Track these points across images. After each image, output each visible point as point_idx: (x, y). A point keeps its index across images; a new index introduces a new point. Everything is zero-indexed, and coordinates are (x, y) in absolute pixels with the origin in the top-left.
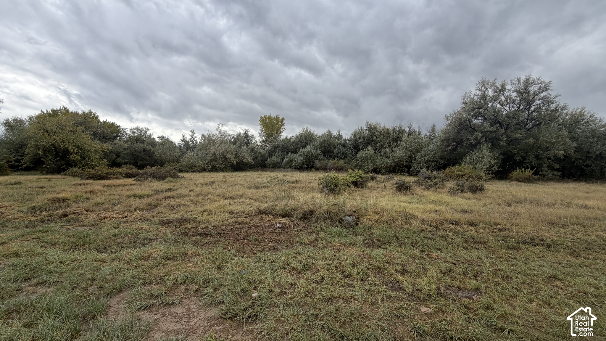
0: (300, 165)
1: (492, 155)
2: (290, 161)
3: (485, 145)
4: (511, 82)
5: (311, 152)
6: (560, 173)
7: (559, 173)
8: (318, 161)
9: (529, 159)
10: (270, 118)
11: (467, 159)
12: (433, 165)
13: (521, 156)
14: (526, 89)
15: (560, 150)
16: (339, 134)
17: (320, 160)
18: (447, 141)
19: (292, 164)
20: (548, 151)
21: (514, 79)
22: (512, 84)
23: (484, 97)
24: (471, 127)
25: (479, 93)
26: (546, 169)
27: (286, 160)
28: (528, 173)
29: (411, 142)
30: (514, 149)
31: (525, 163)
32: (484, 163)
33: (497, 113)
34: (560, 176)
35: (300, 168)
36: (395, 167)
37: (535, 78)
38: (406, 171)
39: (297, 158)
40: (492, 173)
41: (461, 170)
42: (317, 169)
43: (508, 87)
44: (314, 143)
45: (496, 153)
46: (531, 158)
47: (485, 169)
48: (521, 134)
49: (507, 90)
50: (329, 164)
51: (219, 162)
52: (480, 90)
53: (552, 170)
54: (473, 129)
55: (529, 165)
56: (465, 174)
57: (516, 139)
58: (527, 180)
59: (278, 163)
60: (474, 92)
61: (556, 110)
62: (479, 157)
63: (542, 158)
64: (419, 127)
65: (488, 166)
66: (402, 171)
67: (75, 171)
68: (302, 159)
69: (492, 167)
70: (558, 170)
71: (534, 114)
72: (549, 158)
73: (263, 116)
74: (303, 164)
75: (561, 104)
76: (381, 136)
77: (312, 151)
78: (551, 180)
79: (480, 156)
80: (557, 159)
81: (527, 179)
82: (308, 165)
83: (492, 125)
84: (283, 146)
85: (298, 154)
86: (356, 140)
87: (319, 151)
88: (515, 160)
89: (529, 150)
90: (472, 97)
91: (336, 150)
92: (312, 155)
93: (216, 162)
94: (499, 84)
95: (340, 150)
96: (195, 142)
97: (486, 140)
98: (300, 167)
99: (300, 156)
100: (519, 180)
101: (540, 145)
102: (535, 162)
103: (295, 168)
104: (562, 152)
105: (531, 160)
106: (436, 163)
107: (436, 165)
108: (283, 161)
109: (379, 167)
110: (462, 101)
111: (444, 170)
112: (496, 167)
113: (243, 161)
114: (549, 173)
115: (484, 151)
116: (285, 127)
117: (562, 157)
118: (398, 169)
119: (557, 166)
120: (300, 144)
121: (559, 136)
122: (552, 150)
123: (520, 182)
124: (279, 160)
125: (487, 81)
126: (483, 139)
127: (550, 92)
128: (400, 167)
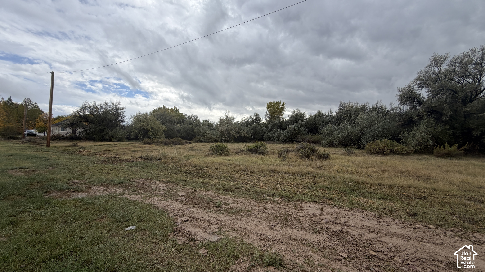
0: (285, 139)
10: (273, 103)
19: (280, 138)
27: (276, 134)
38: (357, 144)
39: (284, 133)
41: (378, 144)
51: (225, 136)
59: (271, 137)
66: (354, 145)
68: (287, 134)
74: (288, 138)
82: (292, 139)
85: (286, 131)
92: (295, 131)
109: (335, 141)
120: (290, 122)
124: (273, 135)
128: (352, 141)
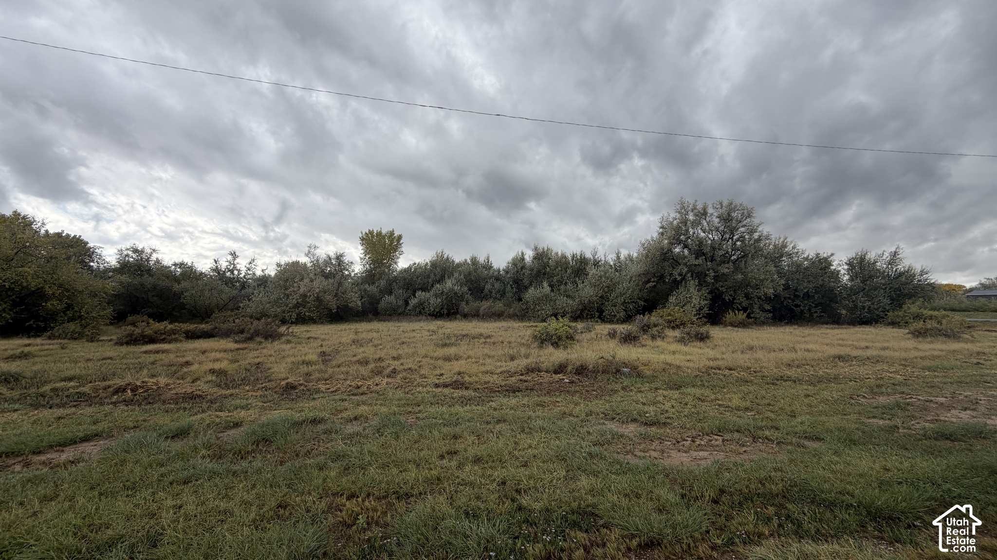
0: (437, 310)
1: (700, 294)
2: (421, 304)
3: (692, 282)
4: (713, 206)
5: (453, 290)
6: (772, 314)
7: (770, 315)
8: (464, 303)
9: (739, 299)
10: (379, 234)
11: (672, 299)
12: (631, 307)
13: (730, 295)
14: (729, 215)
15: (770, 288)
16: (488, 262)
17: (467, 303)
18: (646, 276)
19: (424, 309)
20: (757, 289)
21: (716, 202)
22: (714, 208)
23: (685, 222)
24: (673, 259)
25: (678, 216)
26: (758, 311)
27: (413, 302)
28: (742, 316)
29: (601, 277)
30: (722, 286)
31: (735, 303)
32: (693, 304)
33: (701, 242)
34: (772, 319)
35: (437, 315)
36: (582, 311)
37: (737, 202)
38: (596, 316)
39: (434, 301)
40: (703, 317)
41: (669, 315)
42: (465, 316)
43: (710, 210)
44: (456, 275)
45: (705, 291)
46: (741, 299)
47: (695, 313)
48: (729, 269)
49: (709, 215)
50: (482, 308)
51: (310, 308)
52: (679, 213)
53: (763, 311)
54: (676, 261)
55: (739, 306)
56: (676, 319)
57: (724, 274)
58: (742, 325)
59: (399, 307)
60: (673, 215)
61: (759, 240)
62: (686, 297)
63: (751, 297)
64: (605, 256)
65: (698, 309)
66: (592, 317)
67: (71, 330)
68: (439, 300)
69: (702, 310)
70: (769, 311)
71: (739, 243)
72: (759, 298)
73: (367, 232)
74: (442, 308)
75: (765, 233)
76: (557, 267)
77: (456, 288)
78: (763, 323)
79: (688, 296)
80: (768, 299)
81: (741, 323)
82: (449, 310)
83: (696, 258)
84: (405, 279)
85: (432, 293)
86: (518, 272)
87: (465, 289)
88: (724, 299)
89: (737, 288)
90: (671, 220)
91: (488, 287)
92: (456, 293)
93: (304, 308)
94: (700, 207)
95: (493, 286)
96: (236, 272)
97: (692, 276)
98: (437, 313)
99: (436, 296)
100: (733, 325)
101: (749, 282)
102: (745, 303)
103: (429, 315)
104: (772, 291)
105: (741, 300)
106: (634, 304)
107: (635, 307)
108: (407, 304)
109: (561, 311)
110: (660, 225)
111: (650, 314)
112: (706, 309)
113: (350, 305)
114: (762, 316)
115: (692, 290)
116: (403, 249)
117: (773, 297)
118: (587, 314)
119: (768, 307)
120: (432, 276)
121: (767, 271)
122: (762, 287)
123: (736, 327)
124: (401, 303)
125: (686, 202)
126: (689, 275)
127: (753, 219)
128: (589, 311)
